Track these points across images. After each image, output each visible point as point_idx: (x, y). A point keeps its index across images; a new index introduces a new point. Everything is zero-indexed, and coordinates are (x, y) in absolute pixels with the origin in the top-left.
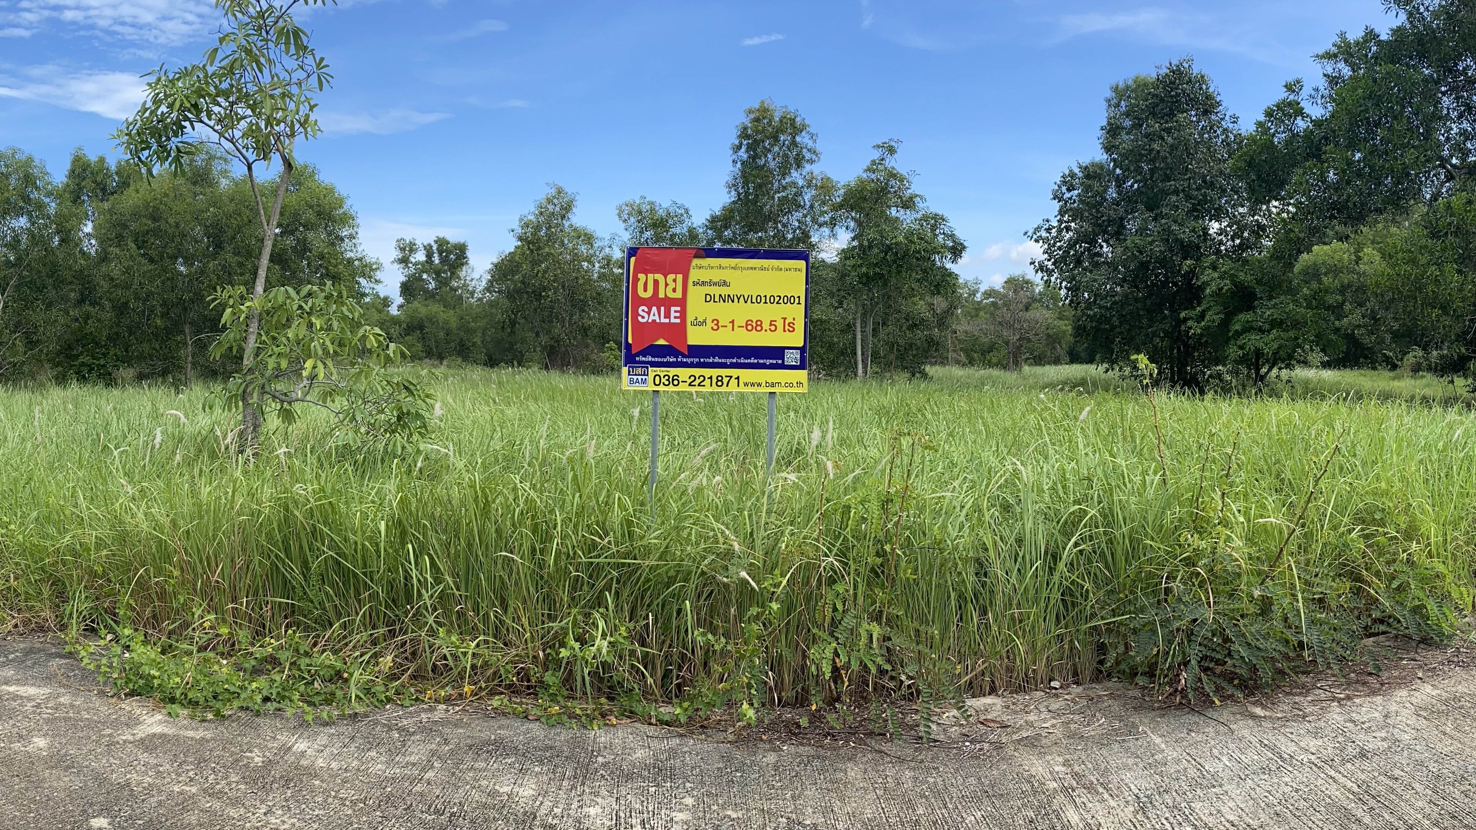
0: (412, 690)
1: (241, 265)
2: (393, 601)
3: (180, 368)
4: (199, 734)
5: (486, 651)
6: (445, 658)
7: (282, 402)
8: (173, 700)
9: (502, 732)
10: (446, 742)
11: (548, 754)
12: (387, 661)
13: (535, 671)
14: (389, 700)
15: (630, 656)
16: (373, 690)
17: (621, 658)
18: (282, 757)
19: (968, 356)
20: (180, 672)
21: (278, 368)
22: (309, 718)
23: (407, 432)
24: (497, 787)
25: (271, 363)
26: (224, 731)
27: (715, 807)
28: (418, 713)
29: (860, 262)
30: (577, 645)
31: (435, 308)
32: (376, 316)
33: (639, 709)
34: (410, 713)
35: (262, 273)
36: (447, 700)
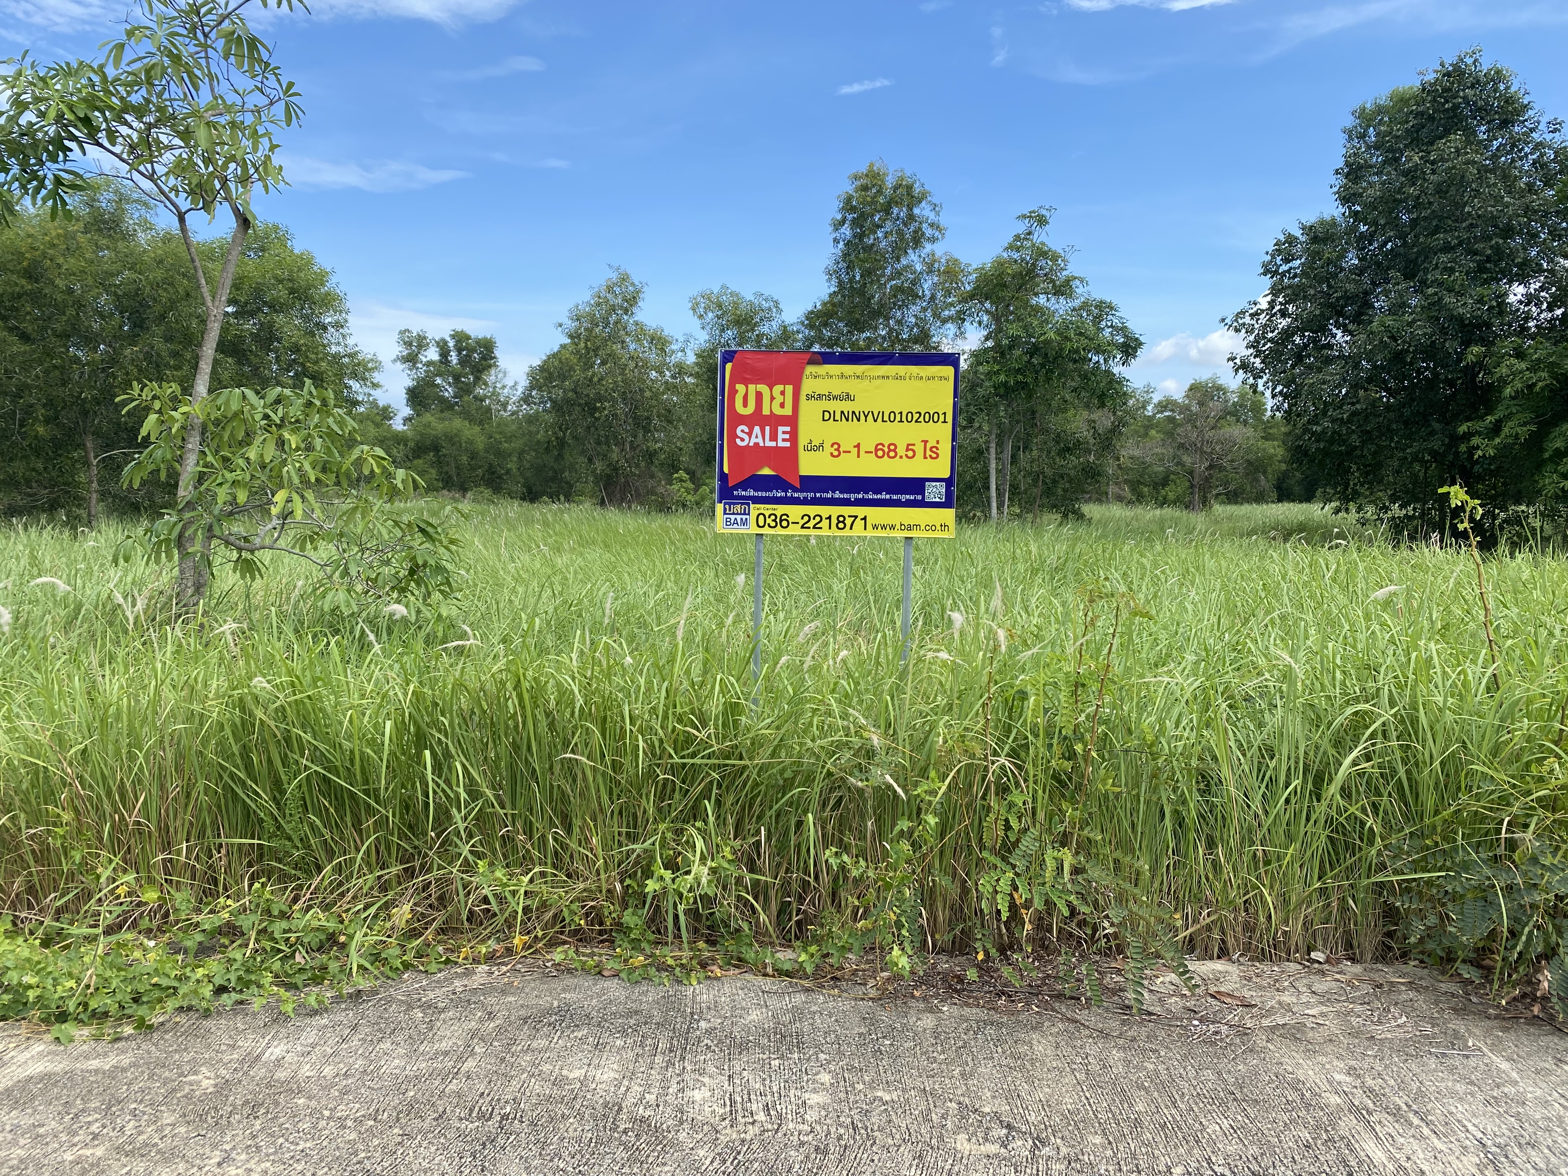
0: (440, 949)
1: (175, 354)
2: (411, 827)
3: (80, 501)
4: (111, 1061)
5: (544, 886)
6: (486, 900)
7: (240, 550)
8: (62, 1017)
9: (568, 996)
10: (491, 1016)
11: (632, 1022)
12: (403, 913)
13: (611, 910)
14: (407, 966)
15: (736, 884)
16: (383, 956)
17: (724, 888)
18: (246, 1073)
19: (1133, 490)
20: (75, 972)
21: (234, 501)
22: (289, 1008)
23: (423, 589)
24: (565, 1072)
25: (222, 495)
26: (150, 1048)
27: (860, 1086)
28: (449, 980)
29: (997, 368)
30: (668, 875)
31: (458, 423)
32: (372, 431)
33: (750, 955)
34: (438, 982)
35: (205, 367)
36: (490, 958)
